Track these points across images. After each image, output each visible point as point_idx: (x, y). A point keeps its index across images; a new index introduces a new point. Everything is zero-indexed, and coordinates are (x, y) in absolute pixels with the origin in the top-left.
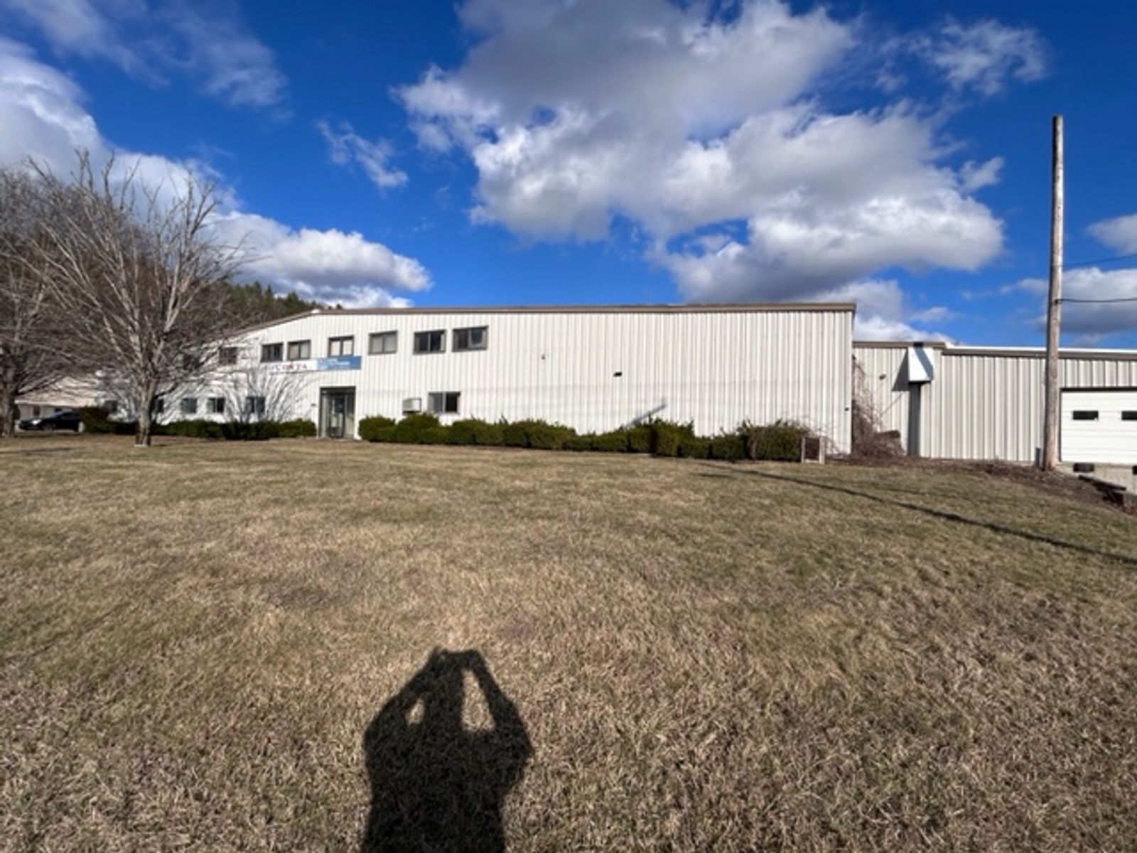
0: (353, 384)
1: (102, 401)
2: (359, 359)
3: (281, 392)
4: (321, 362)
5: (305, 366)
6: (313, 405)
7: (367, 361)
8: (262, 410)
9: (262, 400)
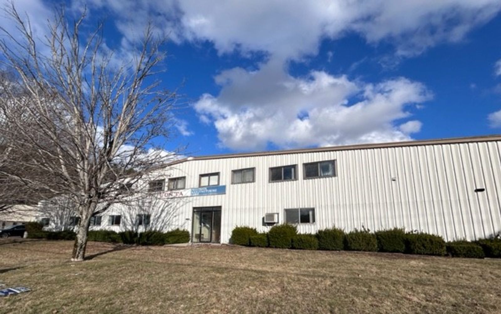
0: (219, 205)
1: (41, 218)
2: (224, 187)
3: (163, 211)
4: (193, 190)
5: (181, 194)
6: (188, 219)
7: (230, 188)
8: (148, 223)
9: (148, 217)
